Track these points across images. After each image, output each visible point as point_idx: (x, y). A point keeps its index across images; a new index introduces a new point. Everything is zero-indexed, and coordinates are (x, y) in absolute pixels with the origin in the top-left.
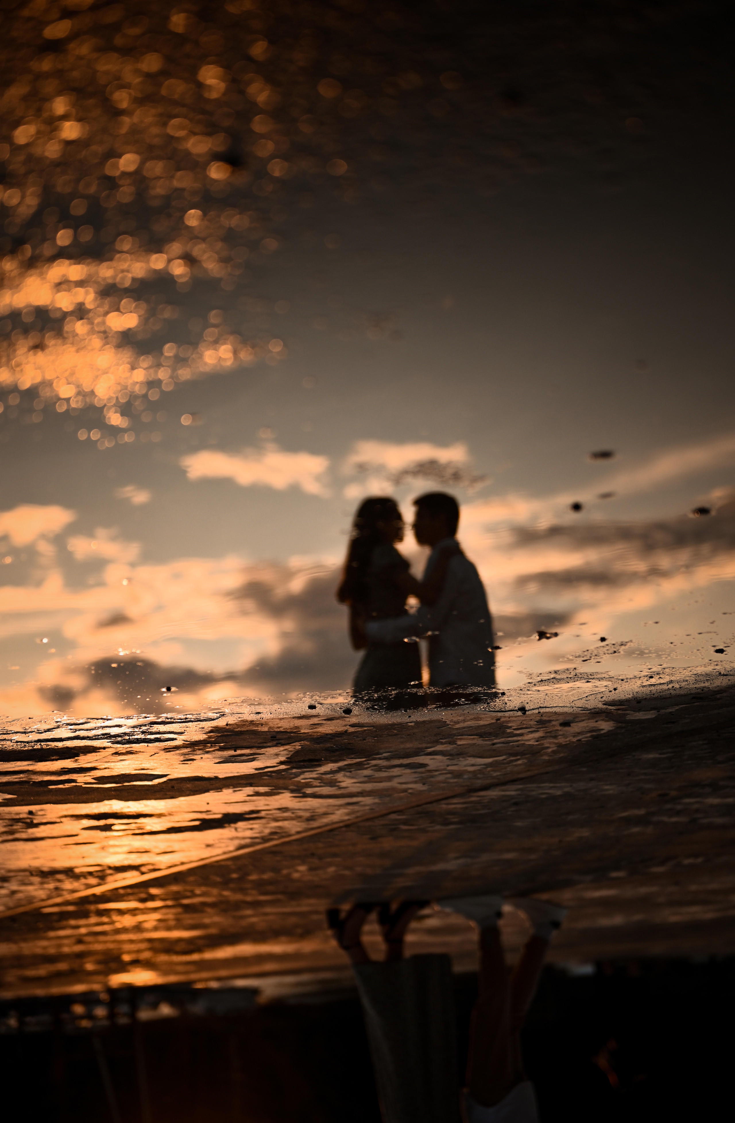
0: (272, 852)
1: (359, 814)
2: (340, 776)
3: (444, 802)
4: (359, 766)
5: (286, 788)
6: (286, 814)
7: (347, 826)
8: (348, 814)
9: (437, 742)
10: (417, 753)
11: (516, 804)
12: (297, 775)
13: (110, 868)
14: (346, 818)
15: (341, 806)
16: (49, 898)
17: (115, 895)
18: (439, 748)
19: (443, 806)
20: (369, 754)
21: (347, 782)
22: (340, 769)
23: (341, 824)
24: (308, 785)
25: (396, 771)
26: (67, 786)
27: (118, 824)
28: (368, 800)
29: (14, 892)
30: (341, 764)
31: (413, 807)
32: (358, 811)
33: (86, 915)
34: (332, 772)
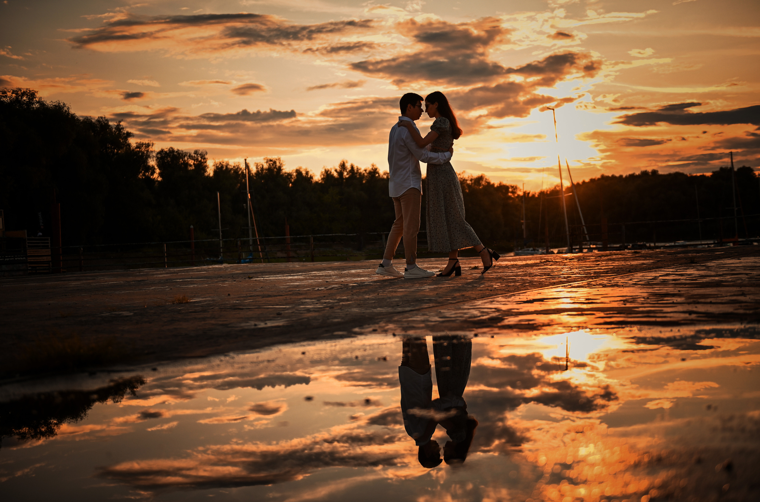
0: (509, 291)
1: (470, 303)
2: (479, 314)
3: (431, 306)
4: (470, 317)
5: (504, 311)
6: (504, 303)
7: (476, 299)
8: (475, 303)
9: (434, 325)
10: (443, 322)
11: (398, 306)
12: (500, 315)
13: (586, 287)
14: (476, 302)
15: (479, 305)
16: (614, 278)
17: (582, 279)
18: (433, 323)
19: (431, 305)
20: (465, 321)
21: (476, 312)
22: (479, 316)
23: (478, 299)
24: (494, 312)
25: (453, 316)
26: (608, 312)
27: (583, 300)
28: (465, 307)
29: (631, 280)
30: (479, 318)
31: (445, 305)
32: (470, 304)
33: (595, 273)
34: (483, 316)
